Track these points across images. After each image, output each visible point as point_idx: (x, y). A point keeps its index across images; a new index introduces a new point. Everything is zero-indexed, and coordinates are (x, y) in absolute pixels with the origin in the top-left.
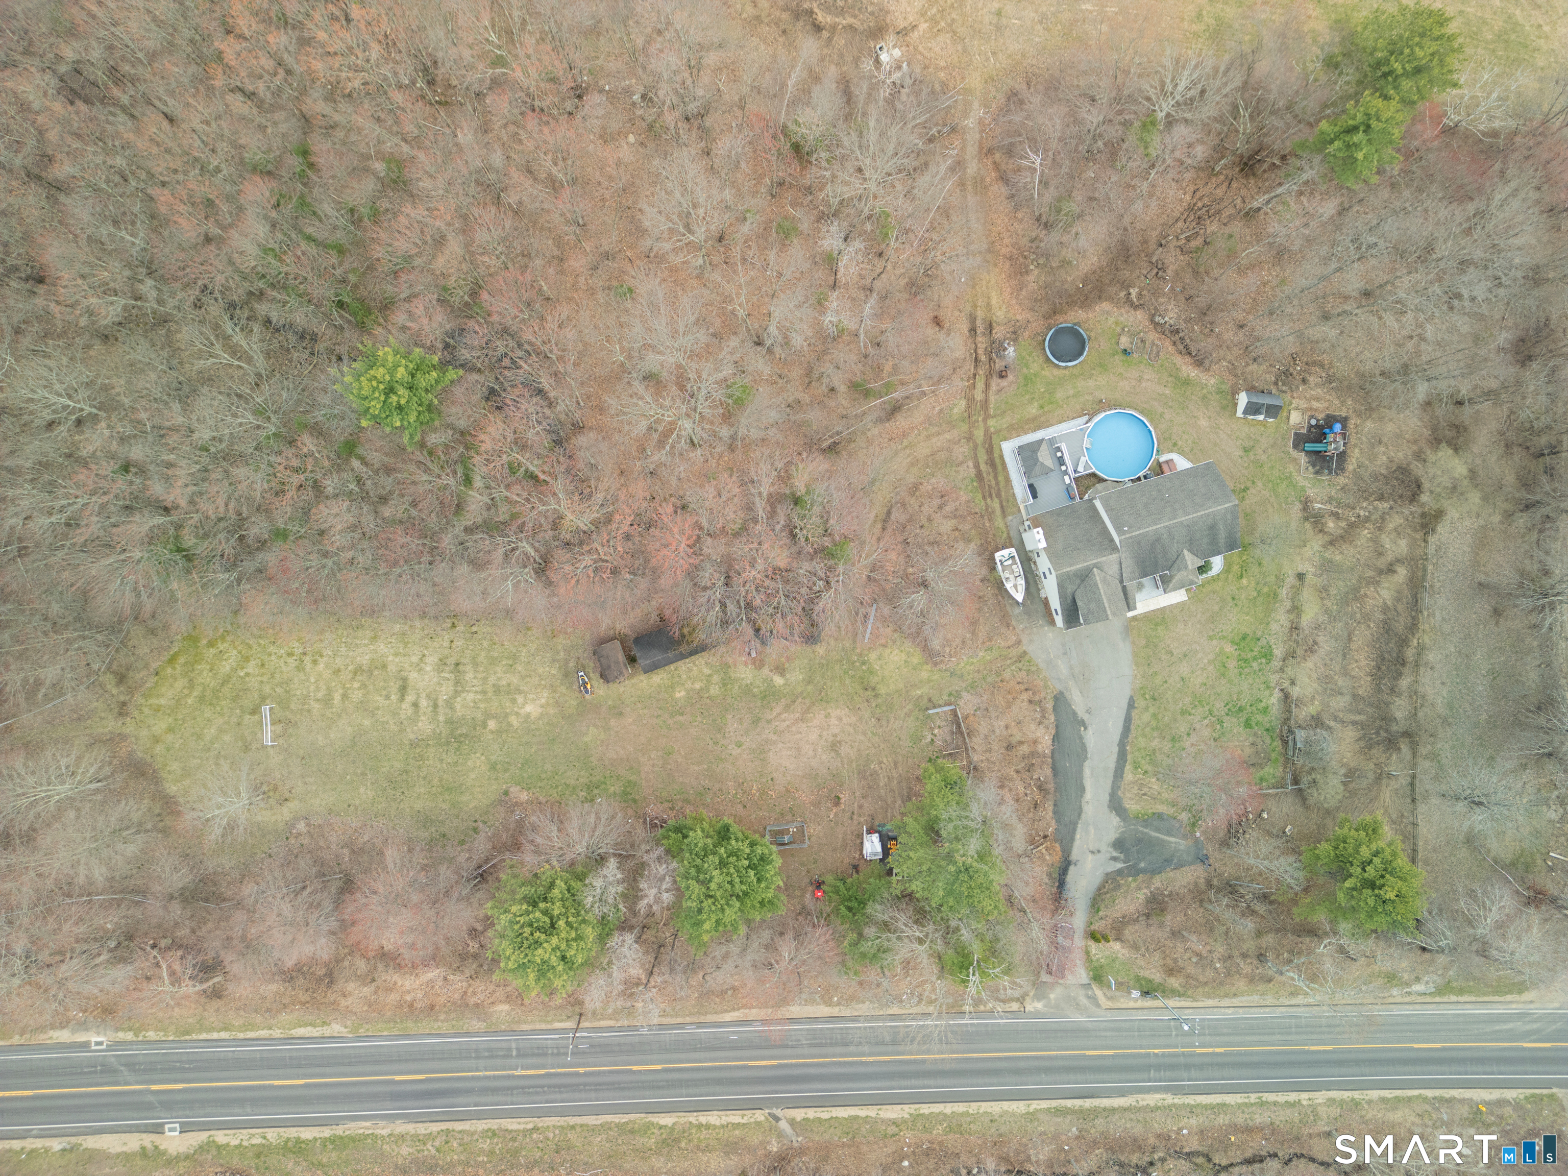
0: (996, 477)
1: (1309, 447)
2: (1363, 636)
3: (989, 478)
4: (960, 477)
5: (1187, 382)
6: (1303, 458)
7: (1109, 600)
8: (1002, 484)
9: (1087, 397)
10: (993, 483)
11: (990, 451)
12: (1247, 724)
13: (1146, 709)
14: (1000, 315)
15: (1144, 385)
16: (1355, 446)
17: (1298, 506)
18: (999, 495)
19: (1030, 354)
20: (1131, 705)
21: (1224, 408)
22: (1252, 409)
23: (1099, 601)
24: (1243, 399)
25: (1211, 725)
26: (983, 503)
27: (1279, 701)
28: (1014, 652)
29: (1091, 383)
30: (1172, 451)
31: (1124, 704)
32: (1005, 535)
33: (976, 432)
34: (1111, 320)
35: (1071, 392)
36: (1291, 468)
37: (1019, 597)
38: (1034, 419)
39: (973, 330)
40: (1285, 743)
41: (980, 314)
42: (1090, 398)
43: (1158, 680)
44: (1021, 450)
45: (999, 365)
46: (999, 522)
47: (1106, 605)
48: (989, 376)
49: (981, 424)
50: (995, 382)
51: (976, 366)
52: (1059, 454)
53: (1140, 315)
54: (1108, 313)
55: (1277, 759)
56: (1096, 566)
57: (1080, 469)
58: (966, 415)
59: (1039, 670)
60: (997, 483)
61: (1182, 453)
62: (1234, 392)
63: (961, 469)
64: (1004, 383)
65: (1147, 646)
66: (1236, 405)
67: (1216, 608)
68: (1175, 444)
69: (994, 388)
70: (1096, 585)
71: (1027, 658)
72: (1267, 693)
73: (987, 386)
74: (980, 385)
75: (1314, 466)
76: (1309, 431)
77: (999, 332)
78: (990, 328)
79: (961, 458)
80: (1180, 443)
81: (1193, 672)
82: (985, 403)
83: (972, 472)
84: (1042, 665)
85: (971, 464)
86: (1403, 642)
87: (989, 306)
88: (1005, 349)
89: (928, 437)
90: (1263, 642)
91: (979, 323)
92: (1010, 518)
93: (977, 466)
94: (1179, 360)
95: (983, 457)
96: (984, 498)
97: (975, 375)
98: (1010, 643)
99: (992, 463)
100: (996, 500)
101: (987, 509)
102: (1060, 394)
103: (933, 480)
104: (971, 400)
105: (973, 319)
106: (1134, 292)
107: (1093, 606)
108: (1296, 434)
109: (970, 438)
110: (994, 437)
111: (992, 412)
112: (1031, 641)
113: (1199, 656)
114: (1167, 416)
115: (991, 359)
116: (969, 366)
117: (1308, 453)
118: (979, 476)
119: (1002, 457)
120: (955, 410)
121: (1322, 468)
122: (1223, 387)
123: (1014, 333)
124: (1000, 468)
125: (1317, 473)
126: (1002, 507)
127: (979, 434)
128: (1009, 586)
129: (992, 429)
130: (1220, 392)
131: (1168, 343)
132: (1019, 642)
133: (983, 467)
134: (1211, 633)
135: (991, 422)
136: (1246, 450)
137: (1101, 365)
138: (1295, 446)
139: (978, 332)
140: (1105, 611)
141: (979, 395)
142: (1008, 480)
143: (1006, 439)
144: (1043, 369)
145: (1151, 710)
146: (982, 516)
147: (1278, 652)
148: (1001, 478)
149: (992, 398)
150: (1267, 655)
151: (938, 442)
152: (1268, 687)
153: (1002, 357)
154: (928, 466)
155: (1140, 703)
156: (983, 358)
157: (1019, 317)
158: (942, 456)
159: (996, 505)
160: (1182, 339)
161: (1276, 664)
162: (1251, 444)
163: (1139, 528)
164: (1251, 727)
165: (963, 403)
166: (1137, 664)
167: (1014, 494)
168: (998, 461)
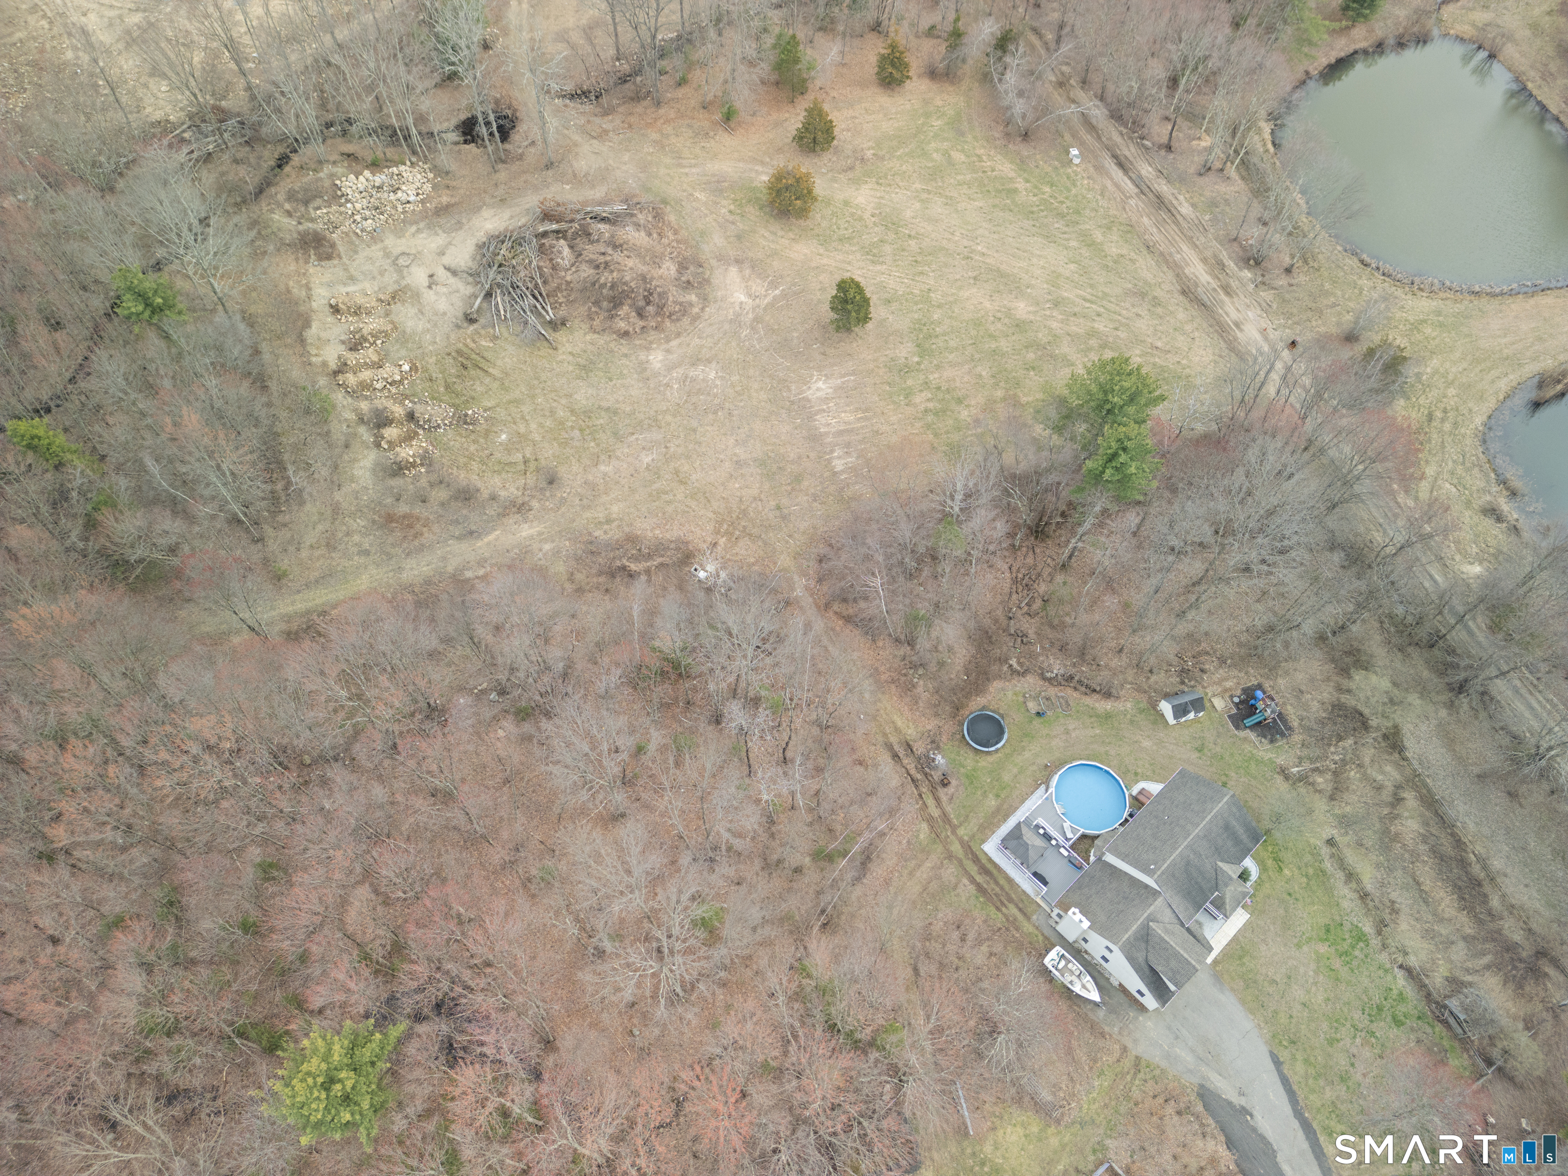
0: (997, 883)
1: (1249, 722)
2: (1426, 873)
3: (991, 887)
4: (963, 899)
5: (1108, 716)
6: (1252, 735)
7: (1185, 949)
8: (1007, 887)
9: (1031, 768)
10: (997, 889)
11: (976, 859)
12: (1398, 1023)
13: (1294, 1058)
14: (911, 732)
15: (1073, 735)
16: (1284, 704)
17: (1279, 779)
18: (1011, 900)
19: (958, 754)
20: (1277, 1063)
21: (1155, 723)
22: (1180, 711)
23: (1177, 955)
24: (1166, 708)
25: (1365, 1043)
26: (1000, 915)
27: (1406, 980)
28: (1127, 1063)
29: (1027, 754)
30: (1137, 782)
31: (1271, 1066)
32: (1041, 938)
33: (952, 848)
34: (1010, 694)
35: (1015, 770)
36: (1248, 748)
37: (1095, 996)
38: (998, 810)
39: (895, 756)
40: (1445, 1023)
41: (893, 739)
42: (1035, 768)
43: (1283, 1020)
44: (1005, 843)
45: (937, 776)
46: (1027, 927)
47: (1186, 955)
48: (933, 790)
49: (952, 837)
50: (942, 793)
51: (917, 787)
52: (1041, 831)
53: (1030, 679)
54: (1003, 689)
55: (1452, 1046)
56: (1150, 919)
57: (1069, 835)
58: (933, 835)
59: (1163, 1071)
60: (1002, 888)
61: (1147, 778)
62: (1154, 706)
63: (959, 890)
64: (951, 790)
65: (1248, 987)
66: (1163, 715)
67: (1281, 911)
68: (1136, 774)
69: (944, 799)
70: (1163, 940)
71: (1143, 1063)
72: (1389, 978)
73: (937, 800)
74: (930, 802)
75: (1265, 737)
76: (1238, 709)
77: (920, 748)
78: (909, 747)
79: (953, 880)
80: (1139, 770)
81: (1308, 992)
82: (944, 814)
83: (972, 888)
84: (1164, 1064)
85: (965, 881)
86: (1463, 864)
87: (897, 729)
88: (934, 760)
89: (911, 874)
90: (1347, 926)
91: (896, 747)
92: (1035, 917)
93: (973, 881)
94: (1089, 701)
95: (973, 869)
96: (998, 909)
97: (920, 795)
98: (1117, 1055)
99: (985, 871)
100: (1011, 906)
101: (1008, 920)
102: (1006, 777)
103: (940, 915)
104: (930, 820)
105: (889, 747)
106: (1013, 662)
107: (1173, 964)
108: (1229, 717)
109: (950, 856)
110: (971, 844)
111: (955, 822)
112: (1135, 1041)
113: (1302, 970)
114: (1112, 752)
115: (926, 774)
116: (911, 788)
117: (1252, 728)
118: (980, 889)
119: (990, 860)
120: (922, 836)
121: (1273, 735)
122: (1141, 705)
123: (933, 742)
124: (995, 872)
125: (1272, 741)
126: (1020, 910)
127: (956, 848)
128: (1077, 989)
129: (966, 838)
130: (1141, 711)
131: (1070, 691)
132: (1125, 1049)
133: (979, 878)
134: (1296, 941)
135: (961, 832)
136: (1200, 750)
137: (1026, 735)
138: (1237, 727)
139: (901, 755)
140: (1189, 963)
141: (935, 812)
142: (1010, 880)
143: (984, 841)
144: (977, 762)
145: (1299, 1056)
146: (1007, 929)
147: (1368, 928)
148: (1002, 882)
149: (949, 809)
150: (1361, 937)
151: (923, 873)
152: (1386, 971)
153: (936, 768)
154: (927, 904)
155: (1284, 1055)
156: (919, 776)
157: (929, 727)
158: (934, 886)
159: (1014, 910)
160: (1080, 682)
161: (1375, 942)
162: (1199, 742)
163: (1164, 860)
164: (1403, 1024)
165: (924, 826)
166: (1251, 1011)
167: (1024, 892)
168: (989, 866)
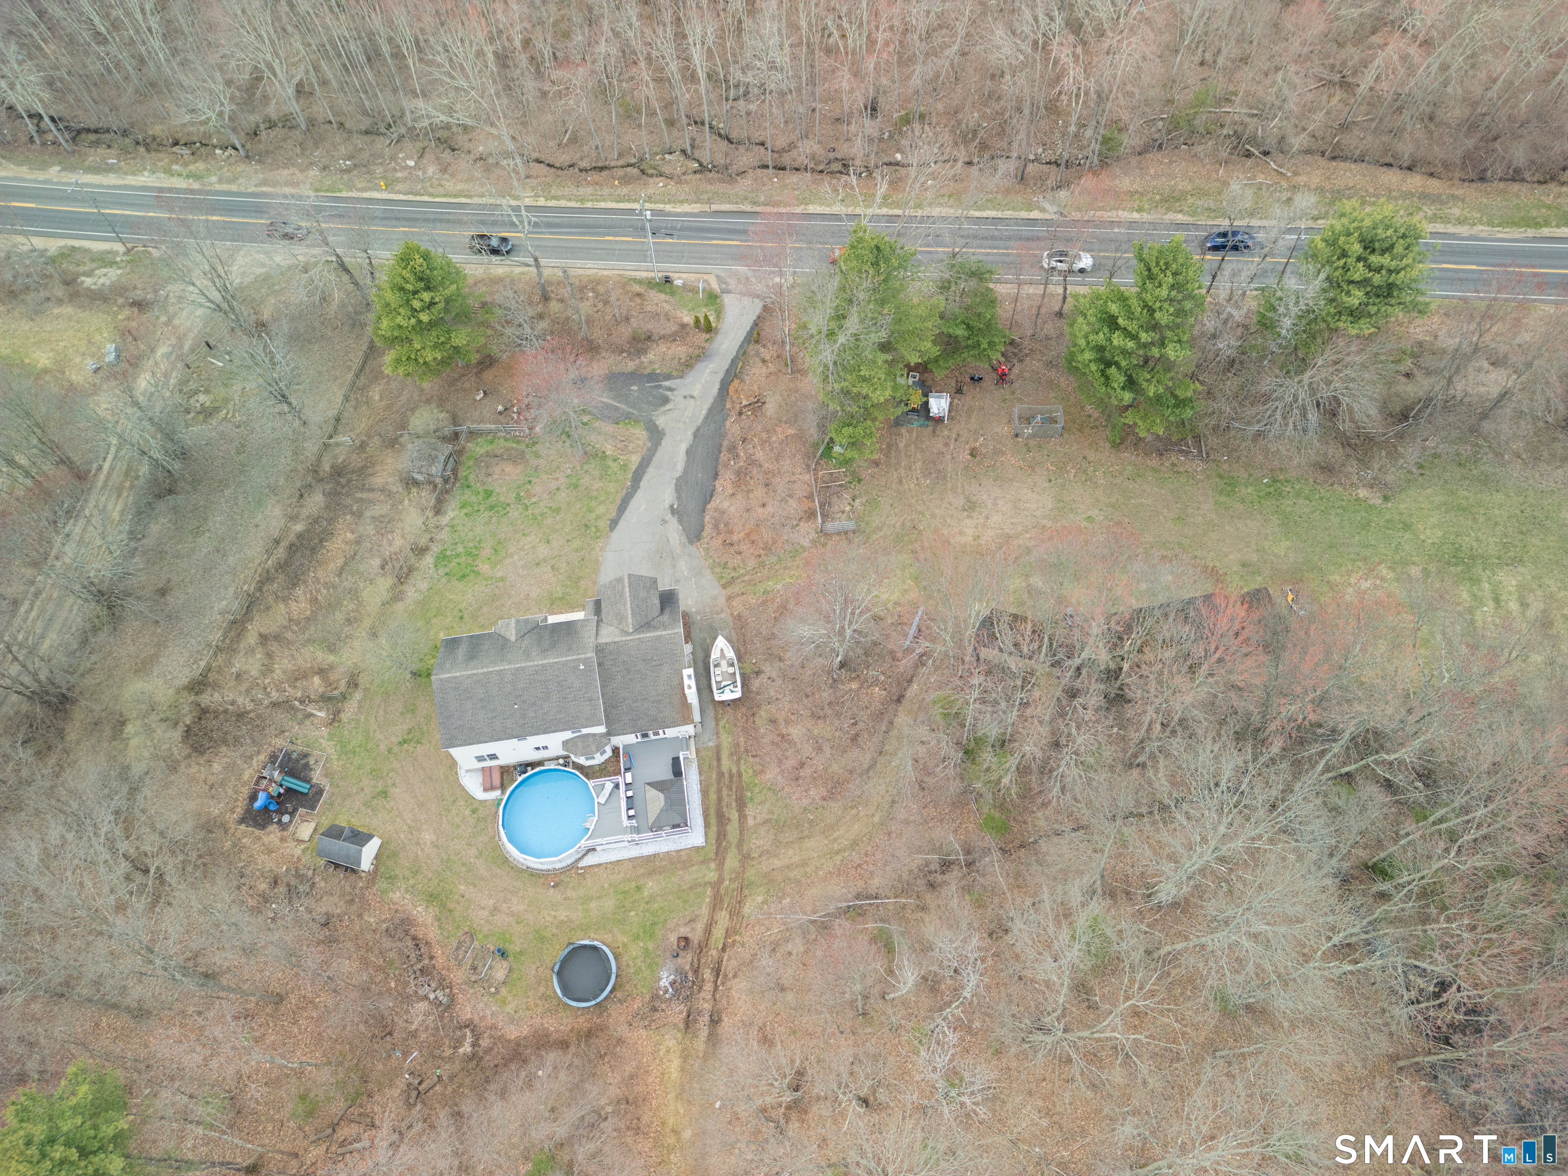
0: (720, 799)
1: (302, 787)
3: (729, 799)
4: (767, 806)
5: (432, 898)
6: (317, 776)
7: (622, 595)
8: (713, 789)
9: (574, 894)
10: (725, 792)
11: (721, 836)
14: (671, 1041)
15: (491, 902)
16: (244, 784)
18: (721, 774)
19: (638, 971)
20: (614, 523)
21: (395, 854)
22: (360, 838)
24: (368, 853)
26: (743, 768)
28: (737, 588)
29: (563, 915)
30: (481, 802)
31: (622, 524)
32: (722, 723)
33: (737, 864)
34: (510, 1008)
35: (593, 905)
36: (335, 765)
37: (721, 643)
38: (651, 873)
39: (715, 1021)
40: (455, 471)
41: (700, 1044)
42: (569, 893)
44: (681, 824)
45: (686, 960)
46: (726, 740)
47: (627, 589)
48: (703, 946)
49: (727, 876)
50: (696, 936)
51: (720, 962)
52: (632, 812)
53: (466, 1011)
54: (512, 1020)
55: (468, 459)
56: (628, 634)
57: (609, 786)
58: (746, 892)
60: (719, 791)
61: (469, 798)
62: (374, 875)
63: (765, 816)
64: (684, 931)
65: (580, 578)
66: (376, 858)
68: (474, 811)
69: (700, 926)
70: (633, 613)
72: (456, 522)
73: (708, 931)
74: (718, 933)
75: (307, 765)
76: (295, 810)
77: (676, 1012)
78: (689, 1022)
79: (762, 831)
80: (467, 812)
82: (715, 906)
83: (750, 811)
84: (707, 572)
85: (750, 822)
87: (685, 1056)
88: (672, 984)
89: (804, 864)
90: (442, 571)
91: (704, 1032)
92: (711, 744)
93: (742, 817)
94: (432, 933)
95: (732, 830)
96: (740, 775)
97: (724, 949)
99: (722, 819)
100: (725, 768)
101: (739, 759)
102: (610, 903)
103: (805, 801)
104: (735, 912)
105: (713, 1039)
106: (466, 1048)
108: (313, 808)
109: (746, 858)
110: (712, 855)
111: (709, 891)
114: (473, 852)
115: (696, 972)
116: (729, 965)
117: (307, 780)
118: (741, 805)
119: (707, 826)
120: (760, 899)
121: (297, 761)
122: (385, 885)
123: (654, 1009)
124: (712, 811)
125: (306, 756)
126: (719, 759)
127: (732, 861)
128: (731, 654)
129: (713, 865)
130: (392, 879)
131: (440, 961)
133: (734, 815)
135: (712, 876)
136: (384, 794)
137: (542, 939)
138: (320, 792)
139: (707, 1018)
141: (723, 918)
142: (705, 793)
143: (697, 849)
144: (625, 945)
146: (747, 751)
148: (713, 797)
149: (705, 911)
151: (791, 856)
153: (680, 971)
154: (811, 822)
155: (603, 524)
156: (707, 974)
157: (643, 1032)
158: (790, 835)
159: (726, 763)
160: (420, 958)
162: (375, 802)
165: (747, 909)
166: (597, 561)
167: (700, 774)
168: (713, 821)
